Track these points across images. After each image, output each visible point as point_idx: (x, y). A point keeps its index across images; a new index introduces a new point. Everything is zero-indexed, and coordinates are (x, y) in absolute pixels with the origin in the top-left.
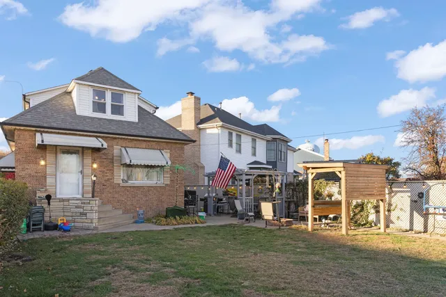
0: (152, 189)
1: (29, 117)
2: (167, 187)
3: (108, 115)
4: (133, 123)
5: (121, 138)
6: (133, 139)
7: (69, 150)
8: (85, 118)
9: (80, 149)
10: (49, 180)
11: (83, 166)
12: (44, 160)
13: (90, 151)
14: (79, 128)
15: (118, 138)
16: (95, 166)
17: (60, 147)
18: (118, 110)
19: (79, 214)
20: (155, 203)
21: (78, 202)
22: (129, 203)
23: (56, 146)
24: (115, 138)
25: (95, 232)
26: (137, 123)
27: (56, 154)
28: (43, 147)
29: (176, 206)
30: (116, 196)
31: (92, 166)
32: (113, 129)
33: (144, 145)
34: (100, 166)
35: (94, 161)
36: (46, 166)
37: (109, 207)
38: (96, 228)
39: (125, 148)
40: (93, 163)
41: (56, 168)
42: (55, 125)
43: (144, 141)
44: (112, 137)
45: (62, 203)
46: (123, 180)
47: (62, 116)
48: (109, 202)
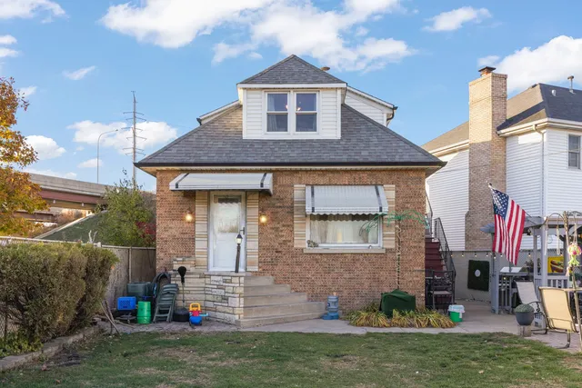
0: (361, 257)
1: (174, 151)
2: (389, 255)
3: (292, 133)
4: (331, 141)
5: (306, 171)
6: (326, 170)
7: (228, 197)
8: (252, 143)
9: (243, 194)
10: (199, 245)
11: (246, 222)
12: (191, 213)
13: (256, 196)
14: (238, 160)
15: (301, 170)
16: (263, 219)
17: (215, 193)
18: (307, 122)
19: (220, 299)
20: (366, 285)
21: (219, 278)
22: (319, 283)
23: (209, 191)
24: (297, 171)
25: (234, 328)
26: (338, 141)
27: (209, 204)
28: (190, 195)
29: (396, 291)
30: (298, 269)
31: (259, 221)
32: (294, 155)
33: (346, 178)
34: (272, 219)
35: (262, 211)
36: (193, 222)
37: (285, 289)
38: (237, 323)
39: (312, 186)
40: (260, 215)
41: (208, 225)
42: (205, 159)
43: (346, 171)
44: (291, 171)
45: (203, 280)
46: (309, 242)
47: (220, 144)
48: (286, 280)
